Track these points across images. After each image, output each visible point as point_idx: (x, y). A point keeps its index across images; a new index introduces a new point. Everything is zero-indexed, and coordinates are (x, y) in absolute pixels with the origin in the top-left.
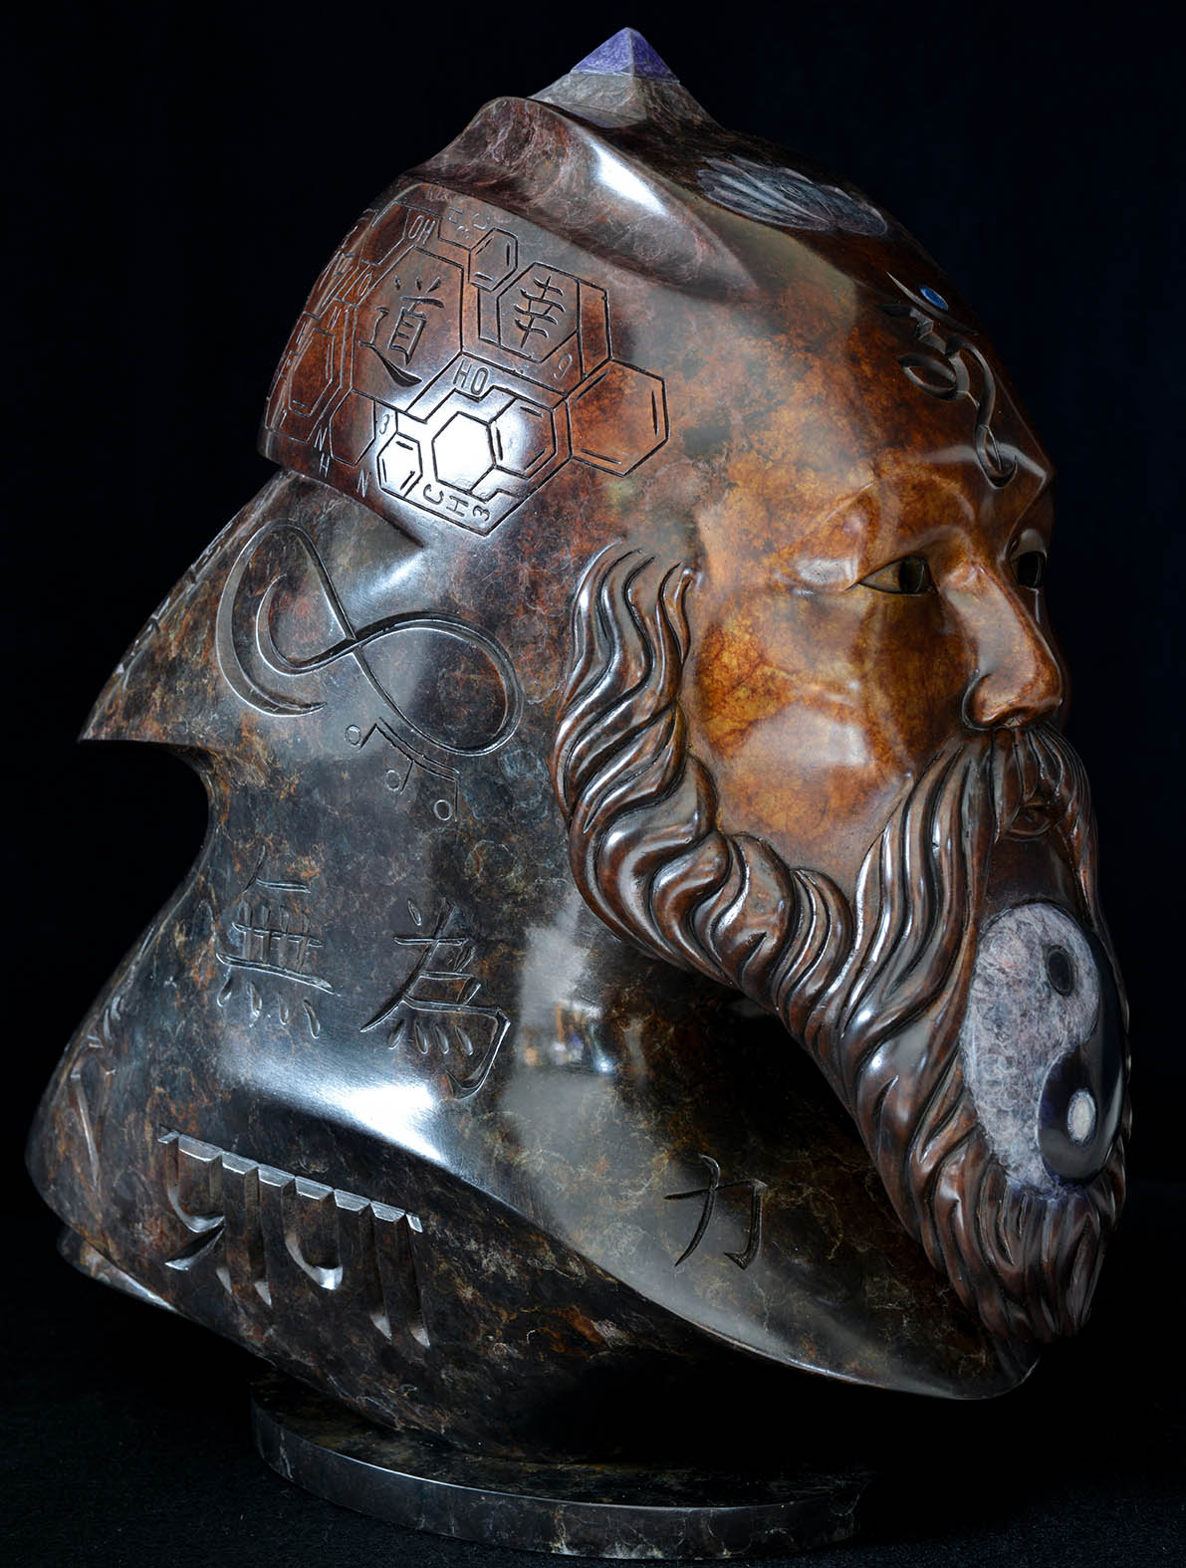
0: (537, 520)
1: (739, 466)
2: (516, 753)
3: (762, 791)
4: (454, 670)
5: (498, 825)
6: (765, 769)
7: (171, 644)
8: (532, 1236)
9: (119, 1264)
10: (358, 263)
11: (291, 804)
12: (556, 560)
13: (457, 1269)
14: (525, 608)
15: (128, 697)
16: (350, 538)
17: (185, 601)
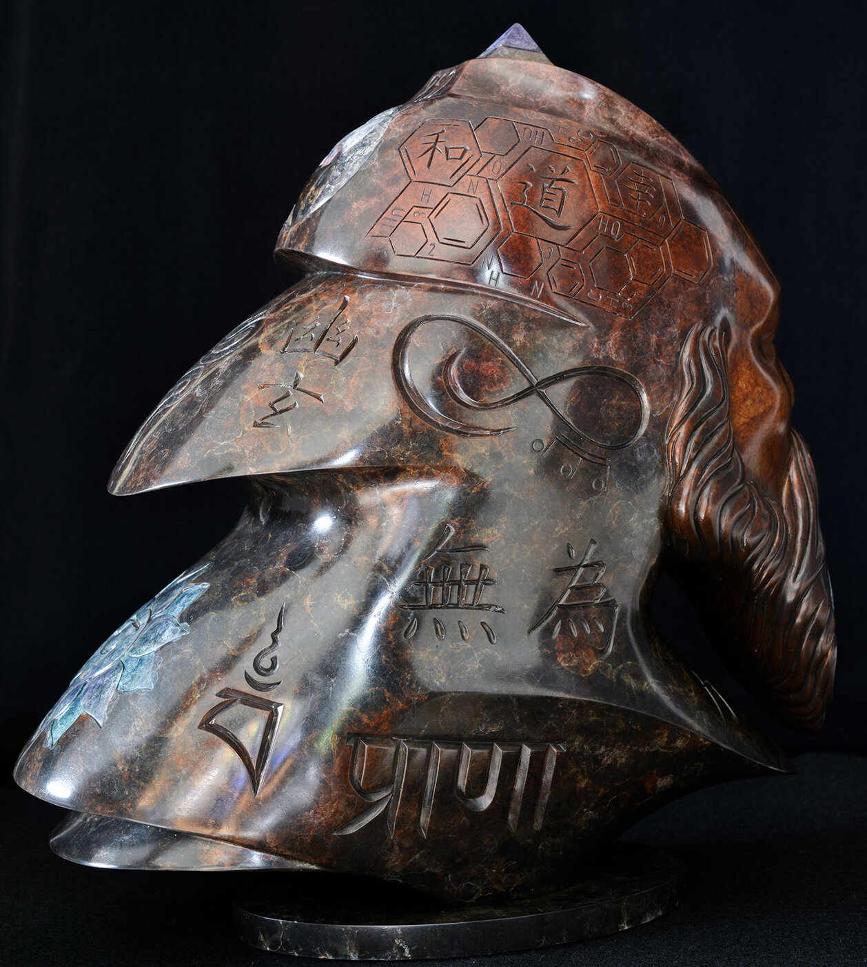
0: (658, 310)
2: (643, 445)
4: (612, 399)
5: (629, 491)
7: (342, 401)
8: (658, 731)
9: (275, 849)
10: (481, 153)
11: (482, 495)
12: (670, 332)
13: (583, 769)
14: (654, 360)
15: (303, 440)
16: (519, 324)
17: (338, 372)
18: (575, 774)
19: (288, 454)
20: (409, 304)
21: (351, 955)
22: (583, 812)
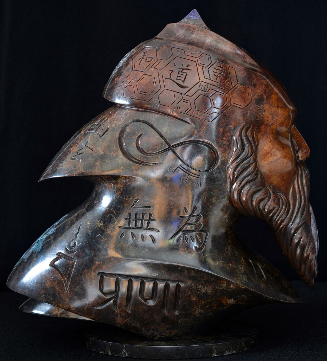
0: (224, 119)
1: (266, 107)
2: (217, 171)
3: (271, 176)
5: (211, 188)
6: (272, 171)
7: (99, 151)
8: (222, 281)
9: (74, 311)
10: (157, 60)
11: (149, 187)
12: (229, 127)
13: (193, 293)
14: (221, 138)
15: (84, 165)
16: (166, 124)
17: (100, 140)
18: (190, 295)
19: (79, 170)
20: (128, 116)
21: (109, 353)
22: (196, 310)
